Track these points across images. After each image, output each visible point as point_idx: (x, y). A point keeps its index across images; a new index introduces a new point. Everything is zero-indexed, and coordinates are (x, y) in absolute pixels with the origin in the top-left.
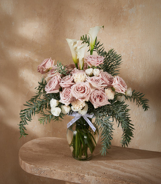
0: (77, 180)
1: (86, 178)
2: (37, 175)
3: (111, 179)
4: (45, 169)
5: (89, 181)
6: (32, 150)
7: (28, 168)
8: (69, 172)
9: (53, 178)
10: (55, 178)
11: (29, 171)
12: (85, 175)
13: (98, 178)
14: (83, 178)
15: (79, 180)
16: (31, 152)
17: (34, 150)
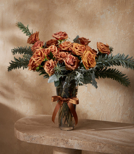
0: (62, 145)
1: (70, 143)
2: (29, 142)
3: (90, 142)
4: (36, 136)
5: (72, 145)
6: (26, 123)
7: (22, 136)
8: (56, 137)
9: (42, 144)
10: (44, 144)
11: (22, 139)
12: (69, 140)
13: (80, 141)
14: (67, 142)
15: (64, 144)
16: (24, 124)
17: (27, 123)
